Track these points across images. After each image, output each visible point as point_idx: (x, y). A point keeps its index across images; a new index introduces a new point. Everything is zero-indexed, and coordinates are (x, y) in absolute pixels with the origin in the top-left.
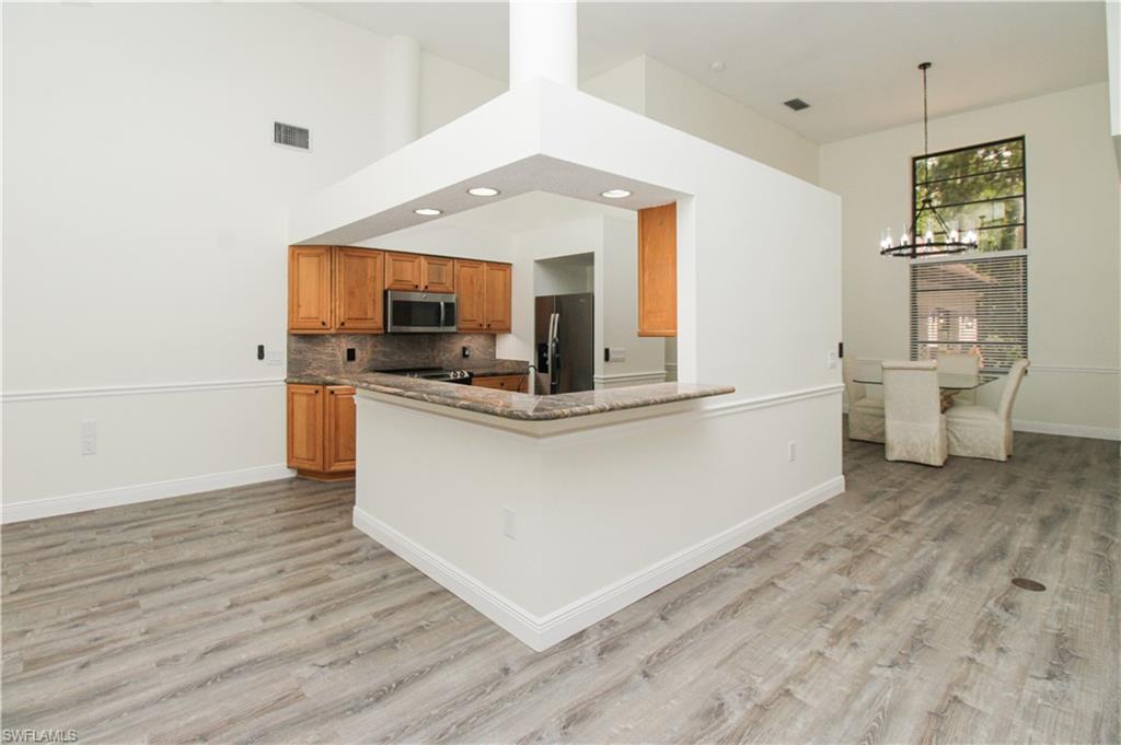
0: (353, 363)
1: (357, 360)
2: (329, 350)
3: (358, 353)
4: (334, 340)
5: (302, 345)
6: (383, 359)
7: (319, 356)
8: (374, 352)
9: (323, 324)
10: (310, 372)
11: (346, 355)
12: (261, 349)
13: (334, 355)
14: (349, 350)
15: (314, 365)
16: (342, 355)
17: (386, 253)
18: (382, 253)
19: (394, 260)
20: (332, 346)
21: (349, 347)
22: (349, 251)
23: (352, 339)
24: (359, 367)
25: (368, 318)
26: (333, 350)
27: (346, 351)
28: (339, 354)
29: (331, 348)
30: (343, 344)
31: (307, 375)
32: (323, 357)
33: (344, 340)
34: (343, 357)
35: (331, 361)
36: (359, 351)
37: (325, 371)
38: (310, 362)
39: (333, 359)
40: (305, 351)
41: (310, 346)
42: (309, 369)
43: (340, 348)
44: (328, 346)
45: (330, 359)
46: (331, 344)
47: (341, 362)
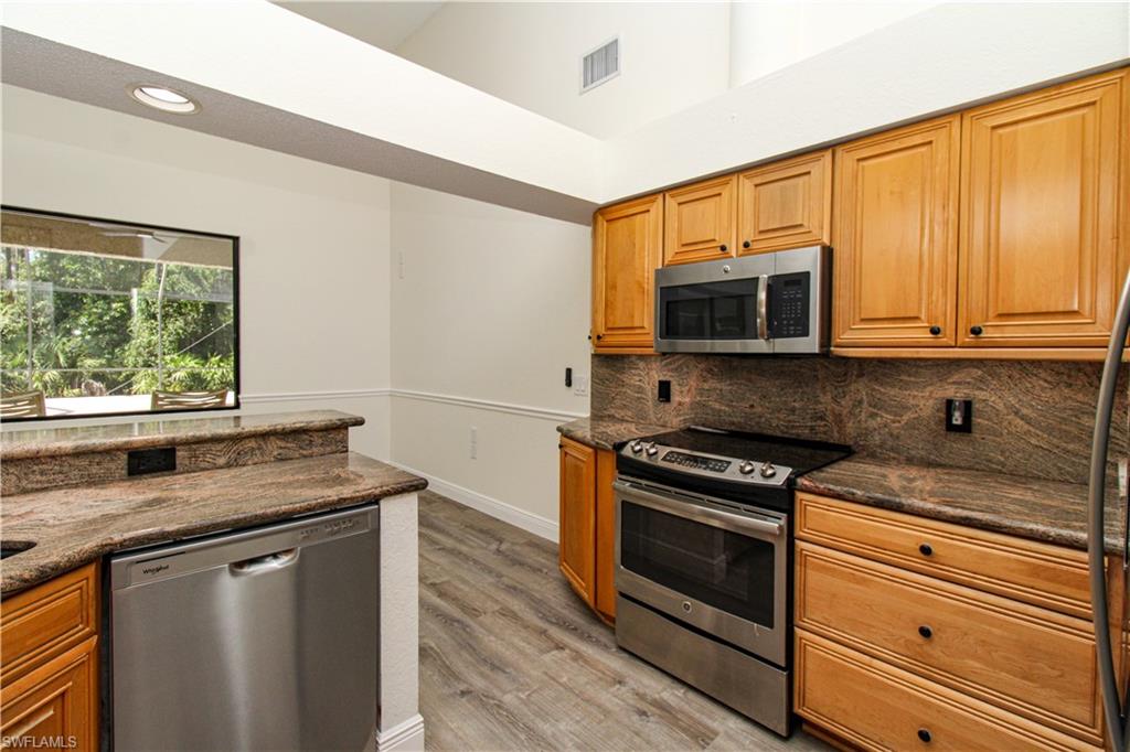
0: (667, 405)
2: (635, 381)
3: (675, 388)
4: (641, 364)
5: (604, 371)
6: (717, 406)
7: (624, 390)
8: (701, 392)
10: (613, 411)
11: (656, 391)
12: (569, 371)
13: (640, 390)
14: (661, 383)
15: (618, 402)
16: (651, 391)
17: (667, 195)
18: (660, 197)
19: (679, 204)
20: (639, 375)
21: (662, 378)
22: (611, 212)
23: (666, 365)
24: (676, 417)
25: (635, 325)
26: (640, 381)
27: (657, 385)
28: (648, 388)
29: (637, 378)
30: (654, 372)
31: (609, 416)
32: (629, 391)
33: (654, 366)
34: (653, 394)
35: (639, 398)
36: (677, 387)
37: (630, 414)
38: (613, 398)
39: (639, 395)
40: (608, 380)
41: (613, 373)
42: (612, 408)
43: (650, 378)
44: (634, 375)
45: (637, 395)
46: (638, 372)
47: (650, 404)
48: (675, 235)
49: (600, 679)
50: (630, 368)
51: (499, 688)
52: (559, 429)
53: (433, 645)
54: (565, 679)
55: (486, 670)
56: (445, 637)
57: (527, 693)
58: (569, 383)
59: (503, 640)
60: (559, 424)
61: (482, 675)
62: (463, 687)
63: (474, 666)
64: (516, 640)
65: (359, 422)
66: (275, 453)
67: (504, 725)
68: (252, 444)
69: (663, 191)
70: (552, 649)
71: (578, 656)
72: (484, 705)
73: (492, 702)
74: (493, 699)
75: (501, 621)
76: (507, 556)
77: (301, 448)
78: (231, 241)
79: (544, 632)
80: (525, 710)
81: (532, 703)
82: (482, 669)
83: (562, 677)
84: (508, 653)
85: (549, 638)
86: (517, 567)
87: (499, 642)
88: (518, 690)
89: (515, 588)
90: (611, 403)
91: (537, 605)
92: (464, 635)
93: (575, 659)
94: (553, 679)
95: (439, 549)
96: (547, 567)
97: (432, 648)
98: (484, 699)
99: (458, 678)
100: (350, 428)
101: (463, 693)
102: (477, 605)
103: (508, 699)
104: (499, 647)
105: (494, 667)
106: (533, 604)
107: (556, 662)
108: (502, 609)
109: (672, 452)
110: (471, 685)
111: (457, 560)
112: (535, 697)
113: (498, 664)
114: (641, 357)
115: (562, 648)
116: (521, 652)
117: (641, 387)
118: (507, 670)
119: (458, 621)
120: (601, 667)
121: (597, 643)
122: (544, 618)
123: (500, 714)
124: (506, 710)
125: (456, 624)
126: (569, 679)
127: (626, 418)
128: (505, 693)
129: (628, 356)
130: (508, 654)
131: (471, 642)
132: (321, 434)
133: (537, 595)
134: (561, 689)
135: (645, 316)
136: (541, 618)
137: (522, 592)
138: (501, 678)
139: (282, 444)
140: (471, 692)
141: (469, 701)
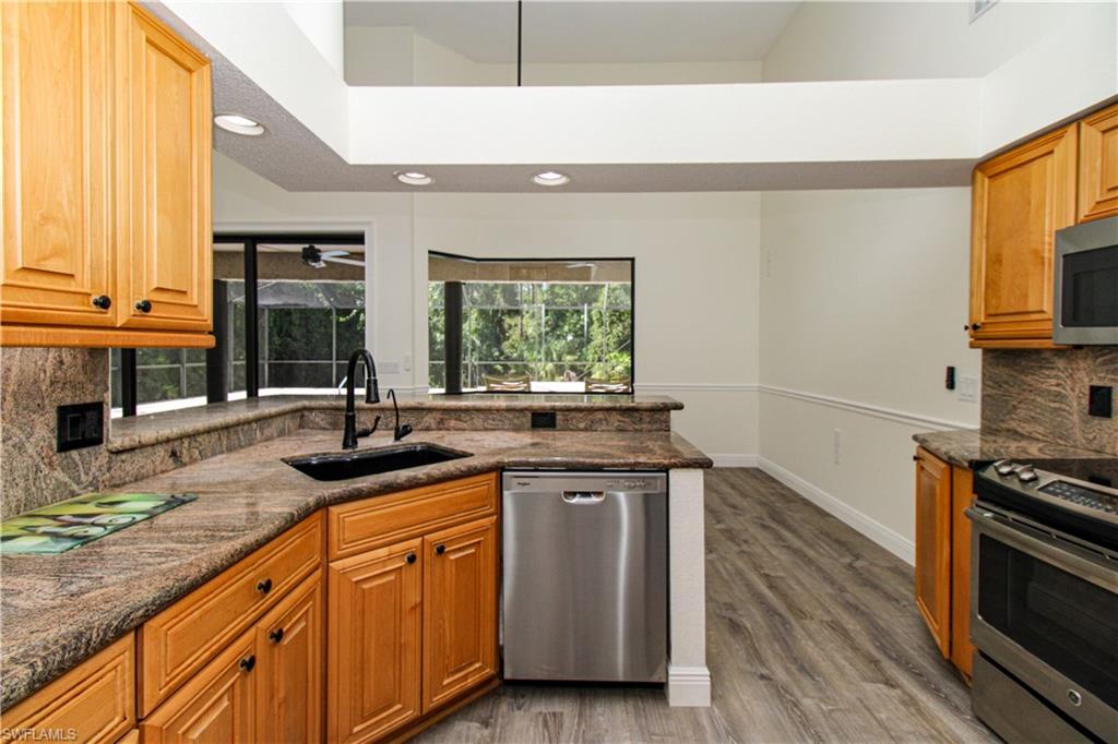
0: (1105, 422)
2: (1050, 384)
4: (1061, 363)
5: (1002, 372)
7: (1032, 397)
10: (1013, 425)
11: (1085, 402)
12: (951, 372)
13: (1059, 397)
14: (1094, 390)
15: (1022, 413)
16: (1078, 401)
17: (1083, 125)
18: (1072, 129)
19: (1104, 132)
20: (1056, 377)
21: (1096, 383)
22: (995, 165)
23: (1104, 363)
25: (1031, 309)
26: (1058, 385)
27: (1087, 392)
28: (1072, 395)
29: (1054, 381)
30: (1083, 373)
31: (1008, 430)
32: (1039, 399)
33: (1082, 364)
34: (1079, 404)
35: (1055, 409)
37: (1041, 430)
38: (1014, 406)
39: (1057, 405)
40: (1006, 383)
41: (1014, 373)
42: (1013, 419)
43: (1074, 382)
44: (1049, 377)
45: (1052, 405)
46: (1054, 373)
47: (1076, 418)
48: (1097, 177)
49: (933, 737)
50: (1041, 367)
51: (802, 690)
52: (915, 438)
53: (749, 626)
54: (883, 716)
55: (794, 668)
56: (763, 623)
57: (830, 707)
58: (951, 384)
59: (822, 650)
60: (918, 431)
61: (787, 670)
62: (764, 671)
63: (782, 659)
64: (838, 657)
65: (679, 407)
66: (616, 425)
67: (794, 723)
68: (600, 415)
69: (1077, 120)
70: (880, 682)
71: (910, 702)
72: (780, 696)
73: (788, 697)
74: (791, 695)
75: (827, 632)
76: (860, 574)
77: (634, 423)
78: (629, 262)
79: (876, 662)
80: (822, 720)
81: (833, 719)
82: (789, 665)
83: (880, 712)
84: (823, 664)
85: (880, 670)
86: (867, 589)
87: (817, 649)
88: (821, 700)
89: (856, 608)
90: (1009, 413)
91: (879, 634)
92: (782, 629)
93: (904, 703)
94: (868, 710)
95: (784, 546)
96: (907, 600)
97: (747, 629)
98: (782, 691)
99: (762, 663)
100: (672, 412)
101: (762, 677)
102: (806, 608)
103: (807, 703)
104: (815, 655)
105: (802, 669)
106: (874, 631)
107: (879, 696)
108: (832, 622)
109: (1061, 482)
110: (773, 673)
111: (800, 562)
112: (837, 715)
113: (808, 668)
115: (892, 686)
116: (839, 669)
117: (1059, 394)
118: (817, 678)
119: (780, 615)
120: (939, 725)
121: (946, 700)
122: (882, 648)
123: (792, 710)
124: (800, 710)
125: (777, 617)
126: (888, 719)
127: (1034, 435)
128: (806, 695)
129: (1038, 351)
130: (824, 666)
131: (787, 638)
132: (648, 413)
133: (881, 623)
134: (875, 723)
135: (1044, 296)
136: (877, 647)
137: (863, 613)
138: (806, 682)
139: (621, 418)
140: (771, 679)
141: (766, 686)
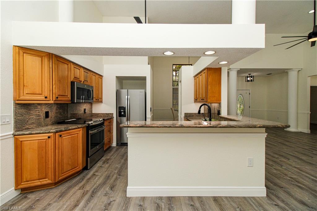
0: (48, 119)
1: (50, 117)
4: (39, 107)
6: (60, 116)
7: (32, 117)
9: (46, 97)
11: (44, 115)
13: (39, 116)
15: (30, 122)
16: (43, 115)
19: (74, 68)
20: (38, 110)
21: (46, 111)
23: (47, 106)
24: (50, 122)
26: (39, 112)
27: (45, 113)
28: (42, 114)
29: (38, 112)
30: (44, 109)
31: (26, 129)
32: (35, 117)
33: (43, 106)
34: (43, 116)
35: (38, 119)
36: (50, 113)
38: (27, 121)
39: (38, 118)
40: (24, 114)
41: (27, 111)
42: (27, 125)
43: (42, 111)
44: (37, 111)
45: (37, 118)
46: (38, 109)
47: (42, 120)
50: (35, 108)
90: (26, 123)
114: (39, 104)
117: (39, 114)
127: (33, 127)
129: (34, 104)
